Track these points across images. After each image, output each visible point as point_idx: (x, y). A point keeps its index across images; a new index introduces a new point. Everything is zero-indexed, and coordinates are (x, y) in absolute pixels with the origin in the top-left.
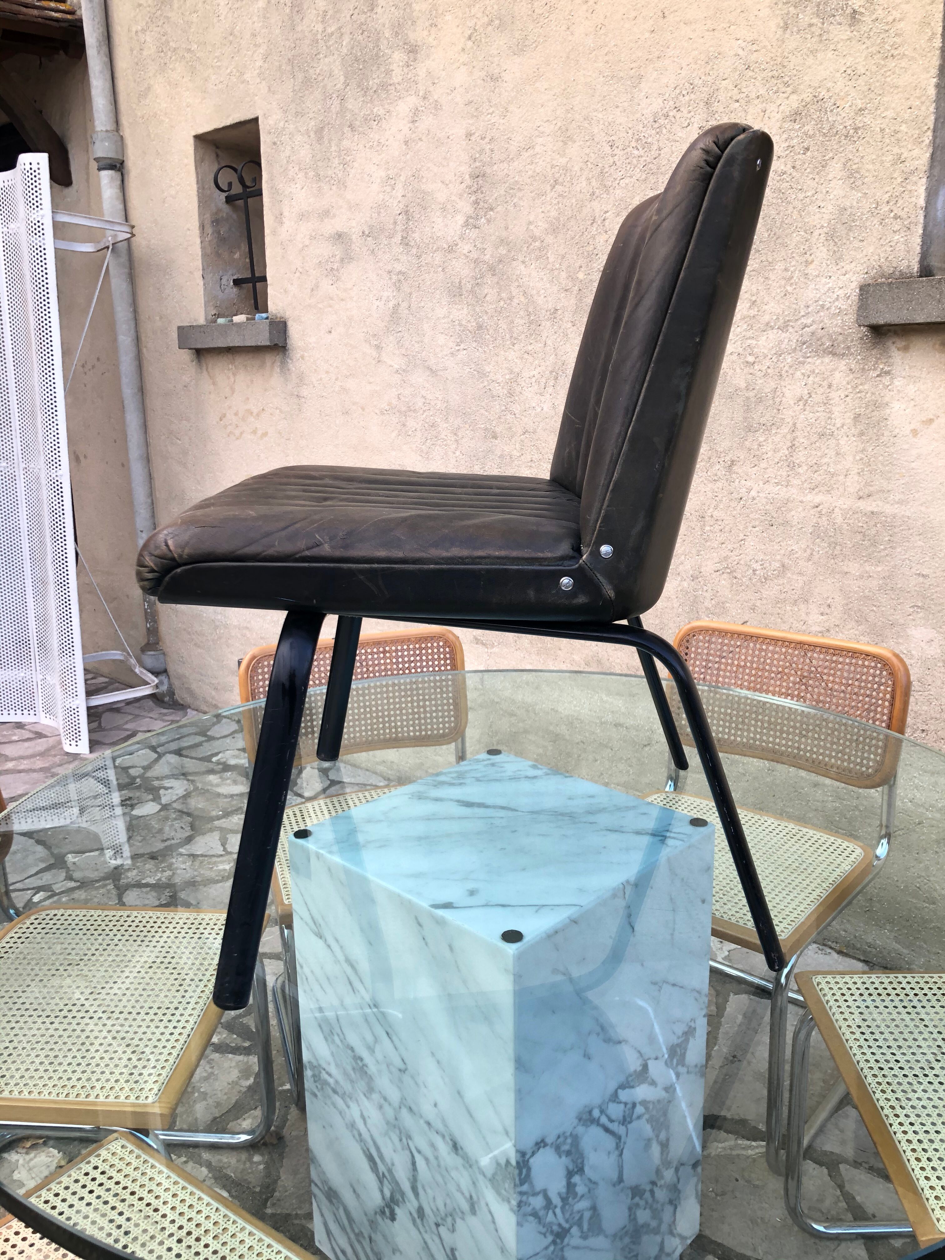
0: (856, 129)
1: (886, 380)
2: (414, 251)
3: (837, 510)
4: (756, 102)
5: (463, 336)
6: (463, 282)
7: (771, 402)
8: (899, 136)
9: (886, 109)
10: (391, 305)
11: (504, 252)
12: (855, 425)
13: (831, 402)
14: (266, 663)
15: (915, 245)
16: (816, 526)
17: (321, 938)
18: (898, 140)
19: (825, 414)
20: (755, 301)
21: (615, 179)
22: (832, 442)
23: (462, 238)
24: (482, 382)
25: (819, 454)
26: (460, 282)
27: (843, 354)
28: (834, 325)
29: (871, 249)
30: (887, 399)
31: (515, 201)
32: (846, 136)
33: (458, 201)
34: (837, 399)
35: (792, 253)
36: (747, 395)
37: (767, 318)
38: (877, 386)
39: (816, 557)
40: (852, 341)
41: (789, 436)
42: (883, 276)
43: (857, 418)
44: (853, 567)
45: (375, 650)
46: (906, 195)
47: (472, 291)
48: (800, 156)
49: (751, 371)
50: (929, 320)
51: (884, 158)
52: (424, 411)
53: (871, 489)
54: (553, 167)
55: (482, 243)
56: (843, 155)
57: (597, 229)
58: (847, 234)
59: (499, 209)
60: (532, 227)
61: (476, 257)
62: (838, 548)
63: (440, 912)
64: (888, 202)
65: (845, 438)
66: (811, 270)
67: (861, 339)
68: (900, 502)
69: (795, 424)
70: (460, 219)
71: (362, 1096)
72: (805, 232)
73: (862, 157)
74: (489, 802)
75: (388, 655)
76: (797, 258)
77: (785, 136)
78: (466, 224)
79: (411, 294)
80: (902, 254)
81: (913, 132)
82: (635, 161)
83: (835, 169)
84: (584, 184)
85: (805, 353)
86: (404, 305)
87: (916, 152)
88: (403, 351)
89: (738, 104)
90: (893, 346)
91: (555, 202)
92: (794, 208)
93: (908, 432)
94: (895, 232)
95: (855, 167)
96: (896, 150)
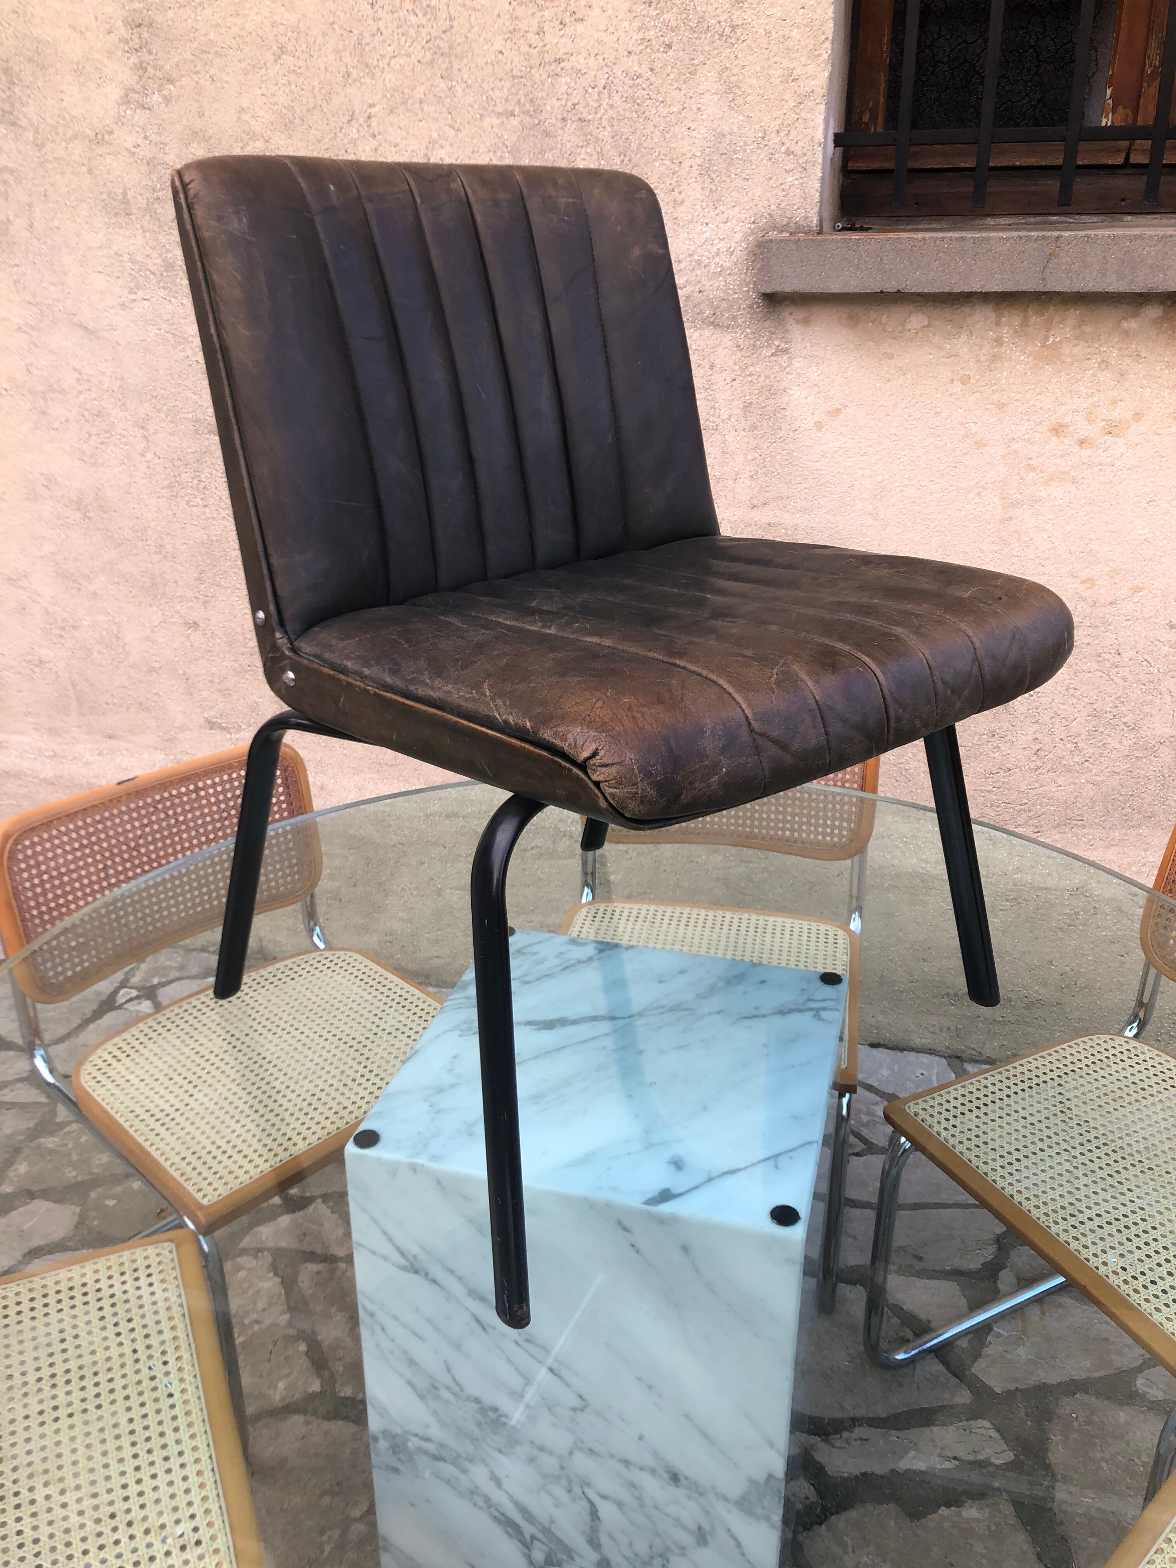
0: (734, 27)
1: (783, 360)
2: (30, 135)
5: (141, 280)
6: (130, 194)
8: (790, 43)
12: (745, 417)
14: (27, 843)
15: (813, 191)
17: (416, 1272)
18: (788, 49)
19: (706, 402)
21: (383, 57)
23: (119, 120)
24: (183, 350)
26: (124, 194)
27: (728, 326)
28: (715, 288)
29: (759, 192)
30: (784, 384)
31: (212, 71)
32: (721, 36)
33: (106, 61)
34: (722, 383)
38: (772, 367)
40: (739, 309)
42: (774, 228)
43: (747, 407)
45: (183, 790)
46: (800, 124)
48: (659, 55)
50: (845, 291)
51: (771, 72)
52: (80, 392)
53: (767, 495)
54: (274, 25)
55: (159, 134)
56: (717, 60)
57: (358, 130)
58: (727, 169)
59: (185, 81)
60: (246, 117)
61: (149, 155)
63: (666, 1208)
64: (778, 132)
65: (733, 432)
67: (751, 307)
70: (114, 93)
71: (495, 1454)
73: (743, 67)
77: (636, 24)
78: (126, 100)
79: (30, 205)
80: (798, 201)
81: (807, 41)
82: (412, 32)
83: (708, 78)
84: (331, 57)
87: (812, 69)
90: (791, 318)
91: (284, 81)
92: (655, 126)
93: (811, 425)
94: (787, 172)
95: (734, 79)
96: (786, 63)
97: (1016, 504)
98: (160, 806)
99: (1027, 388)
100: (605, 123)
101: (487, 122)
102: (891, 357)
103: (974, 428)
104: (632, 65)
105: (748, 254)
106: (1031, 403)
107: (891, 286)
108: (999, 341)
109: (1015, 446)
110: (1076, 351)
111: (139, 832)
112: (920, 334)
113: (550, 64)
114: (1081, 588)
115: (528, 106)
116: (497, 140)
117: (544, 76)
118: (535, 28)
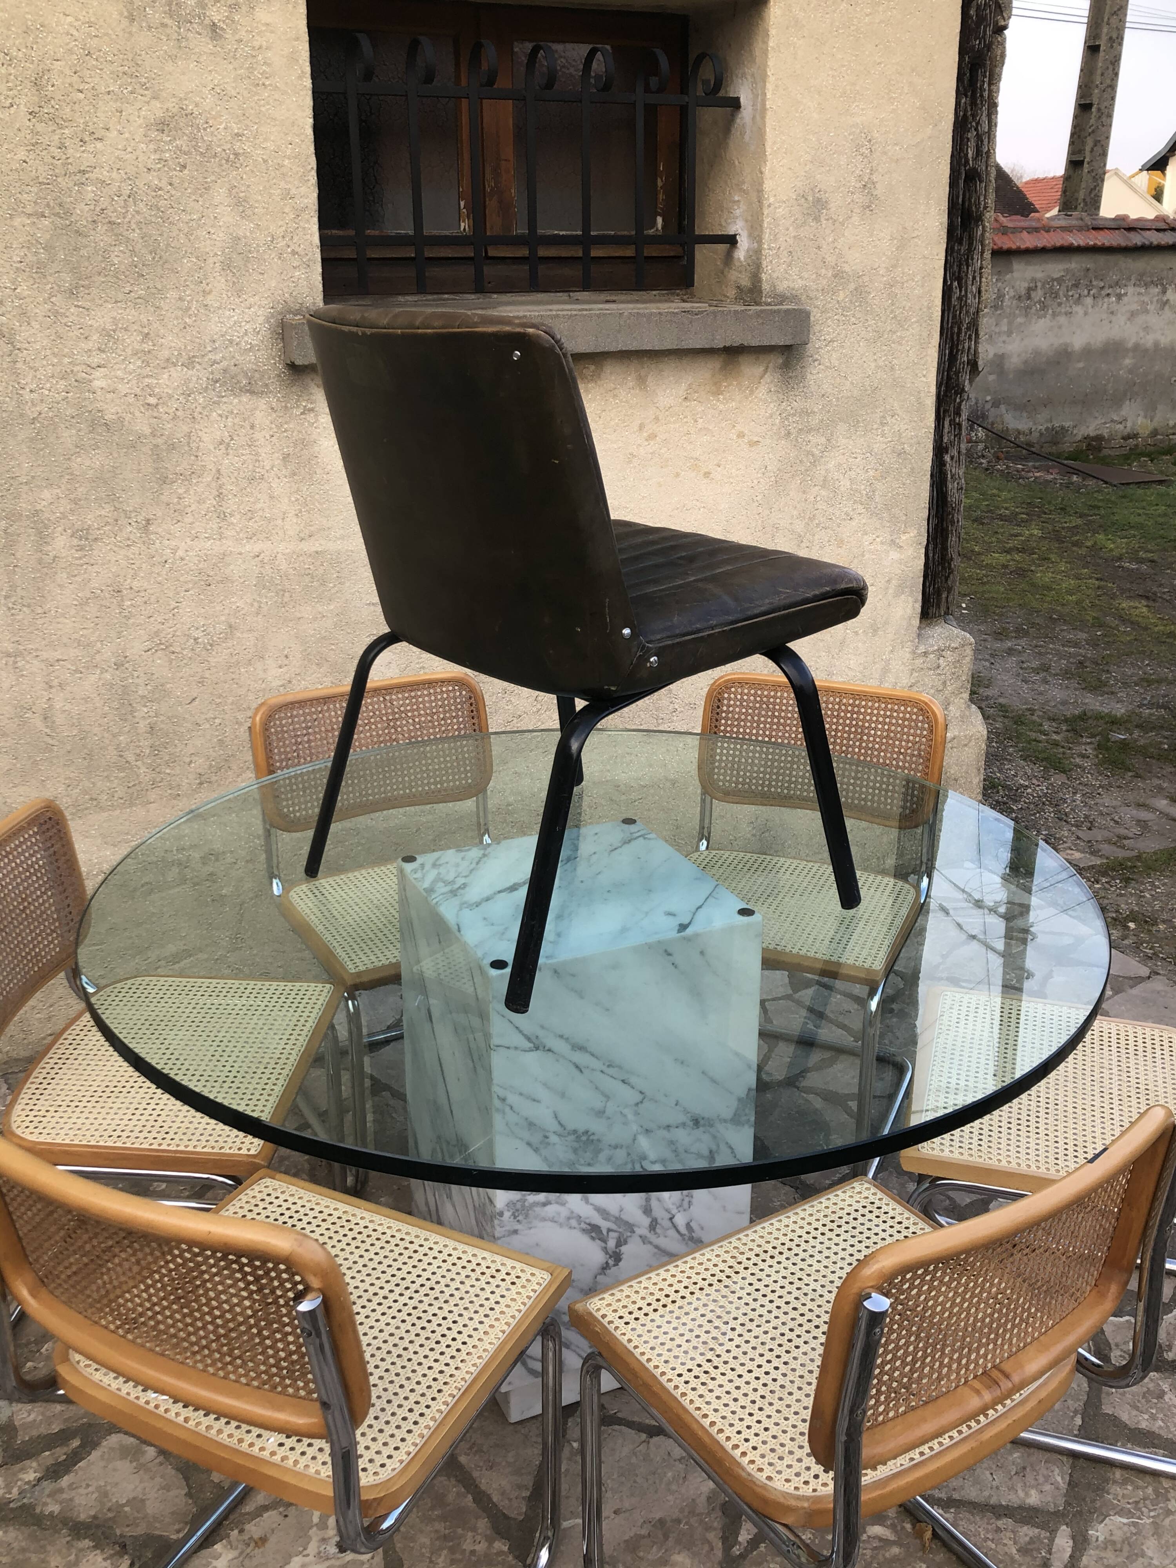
0: (237, 155)
1: (311, 417)
3: (279, 555)
4: (106, 97)
7: (186, 448)
8: (284, 170)
9: (265, 140)
12: (285, 466)
13: (257, 443)
16: (261, 577)
18: (283, 174)
19: (251, 457)
20: (148, 334)
22: (264, 485)
25: (251, 500)
27: (262, 393)
28: (248, 361)
29: (273, 284)
30: (313, 437)
32: (227, 161)
34: (262, 439)
35: (185, 281)
36: (154, 442)
37: (166, 353)
38: (303, 424)
39: (265, 608)
40: (269, 378)
41: (214, 484)
42: (290, 312)
43: (286, 458)
44: (306, 611)
46: (300, 232)
48: (176, 173)
49: (155, 414)
51: (272, 191)
53: (312, 528)
56: (226, 179)
58: (245, 265)
62: (287, 594)
64: (283, 237)
65: (277, 480)
66: (210, 300)
67: (279, 375)
68: (342, 538)
69: (218, 471)
72: (197, 258)
73: (249, 186)
76: (192, 287)
77: (152, 146)
80: (306, 291)
81: (297, 169)
83: (220, 194)
85: (220, 392)
87: (303, 190)
89: (81, 96)
90: (311, 383)
92: (180, 230)
94: (295, 268)
95: (242, 195)
96: (283, 184)
100: (134, 226)
101: (17, 222)
104: (152, 179)
105: (272, 333)
113: (75, 174)
115: (57, 209)
116: (29, 238)
117: (71, 184)
118: (56, 143)
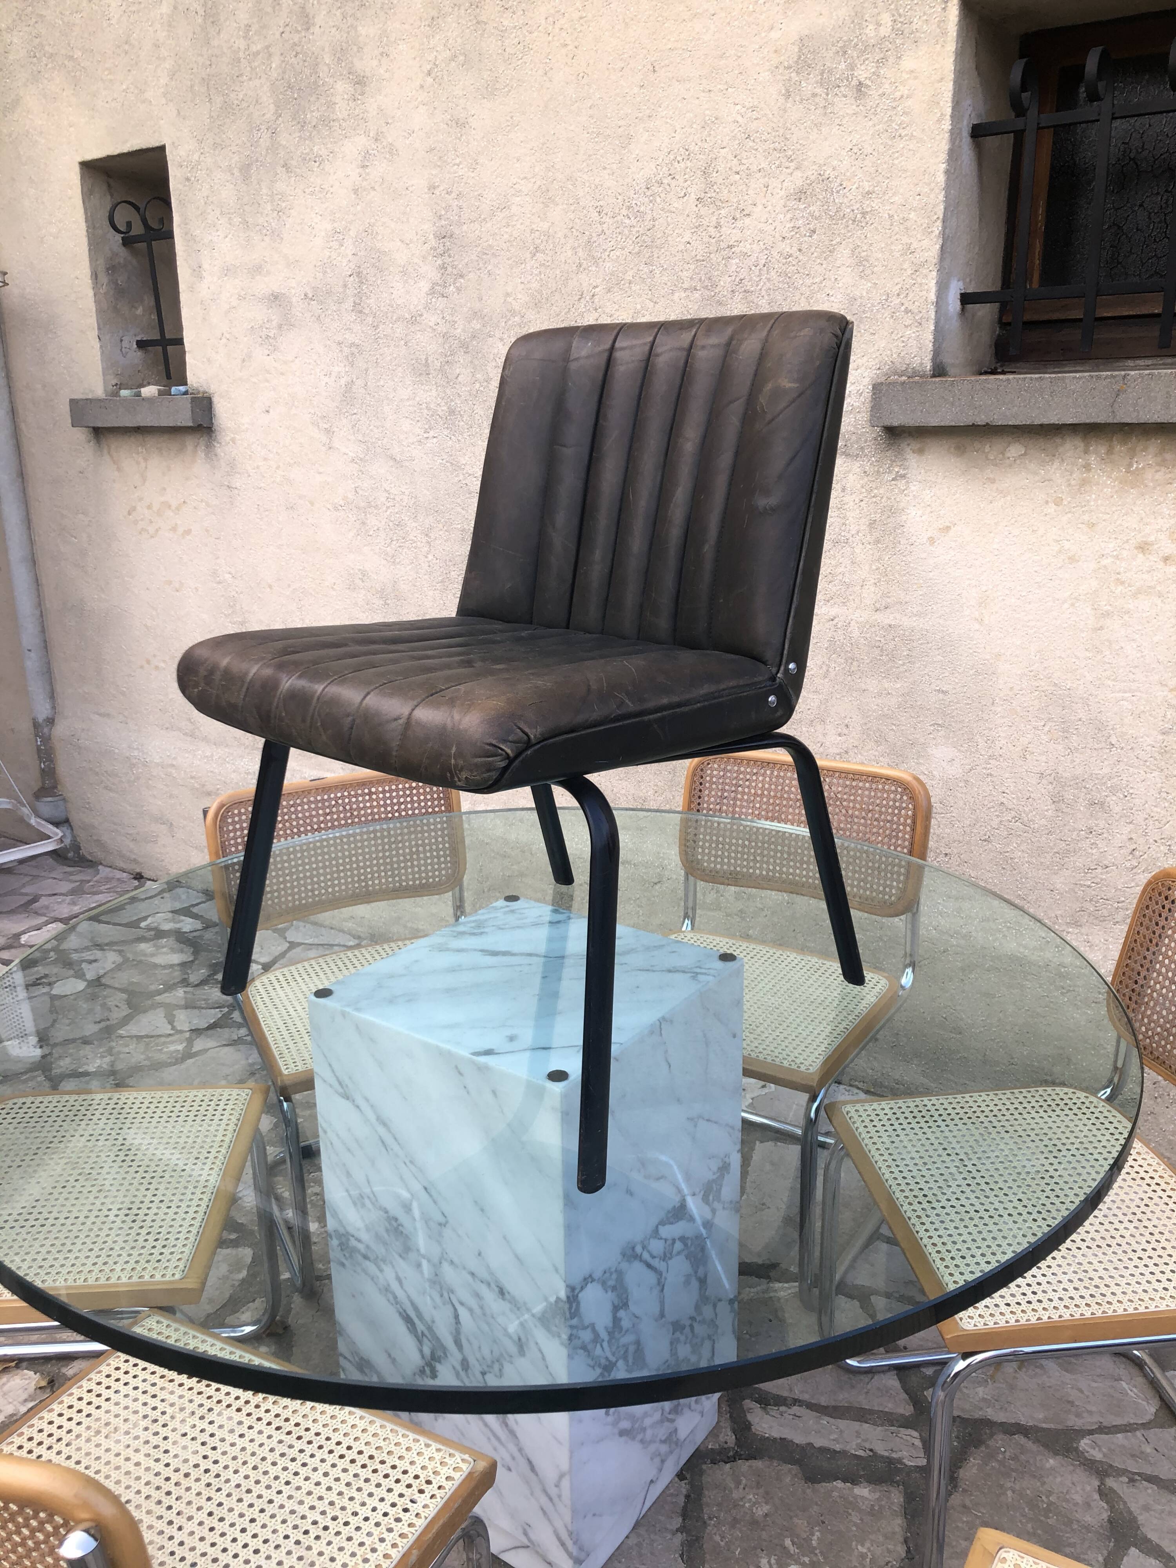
0: (864, 214)
1: (901, 484)
2: (370, 320)
3: (853, 623)
4: (758, 175)
5: (433, 422)
6: (430, 359)
8: (908, 224)
9: (894, 194)
10: (343, 382)
11: (478, 326)
12: (870, 532)
14: (236, 812)
15: (927, 342)
16: (832, 641)
17: (348, 1099)
18: (907, 229)
21: (605, 250)
23: (427, 307)
25: (833, 563)
26: (427, 360)
27: (857, 456)
29: (883, 344)
30: (902, 505)
31: (489, 268)
32: (854, 221)
33: (421, 264)
34: (852, 503)
38: (892, 491)
39: (832, 674)
40: (865, 442)
42: (895, 373)
43: (872, 524)
44: (872, 684)
45: (360, 792)
46: (916, 288)
47: (441, 370)
48: (806, 239)
50: (942, 424)
51: (893, 247)
52: (388, 508)
53: (889, 600)
54: (532, 231)
55: (452, 315)
56: (850, 240)
59: (471, 276)
60: (509, 299)
61: (445, 330)
62: (855, 663)
63: (482, 1059)
64: (898, 295)
65: (860, 546)
67: (876, 439)
68: (919, 615)
70: (424, 286)
71: (397, 1256)
73: (871, 244)
74: (515, 950)
75: (374, 797)
77: (789, 216)
78: (432, 292)
79: (367, 370)
80: (914, 350)
81: (922, 221)
82: (626, 232)
84: (569, 253)
86: (359, 383)
87: (926, 243)
88: (360, 438)
89: (738, 177)
90: (909, 448)
91: (536, 272)
92: (802, 295)
93: (925, 540)
94: (906, 327)
95: (863, 254)
96: (905, 239)
97: (1107, 615)
98: (340, 801)
99: (1114, 509)
100: (763, 293)
102: (993, 481)
103: (1067, 545)
104: (784, 247)
106: (1118, 522)
107: (981, 420)
108: (1087, 467)
109: (1105, 562)
110: (1158, 476)
111: (322, 818)
112: (1018, 462)
113: (724, 249)
114: (1170, 696)
115: (707, 283)
117: (720, 259)
118: (714, 223)
